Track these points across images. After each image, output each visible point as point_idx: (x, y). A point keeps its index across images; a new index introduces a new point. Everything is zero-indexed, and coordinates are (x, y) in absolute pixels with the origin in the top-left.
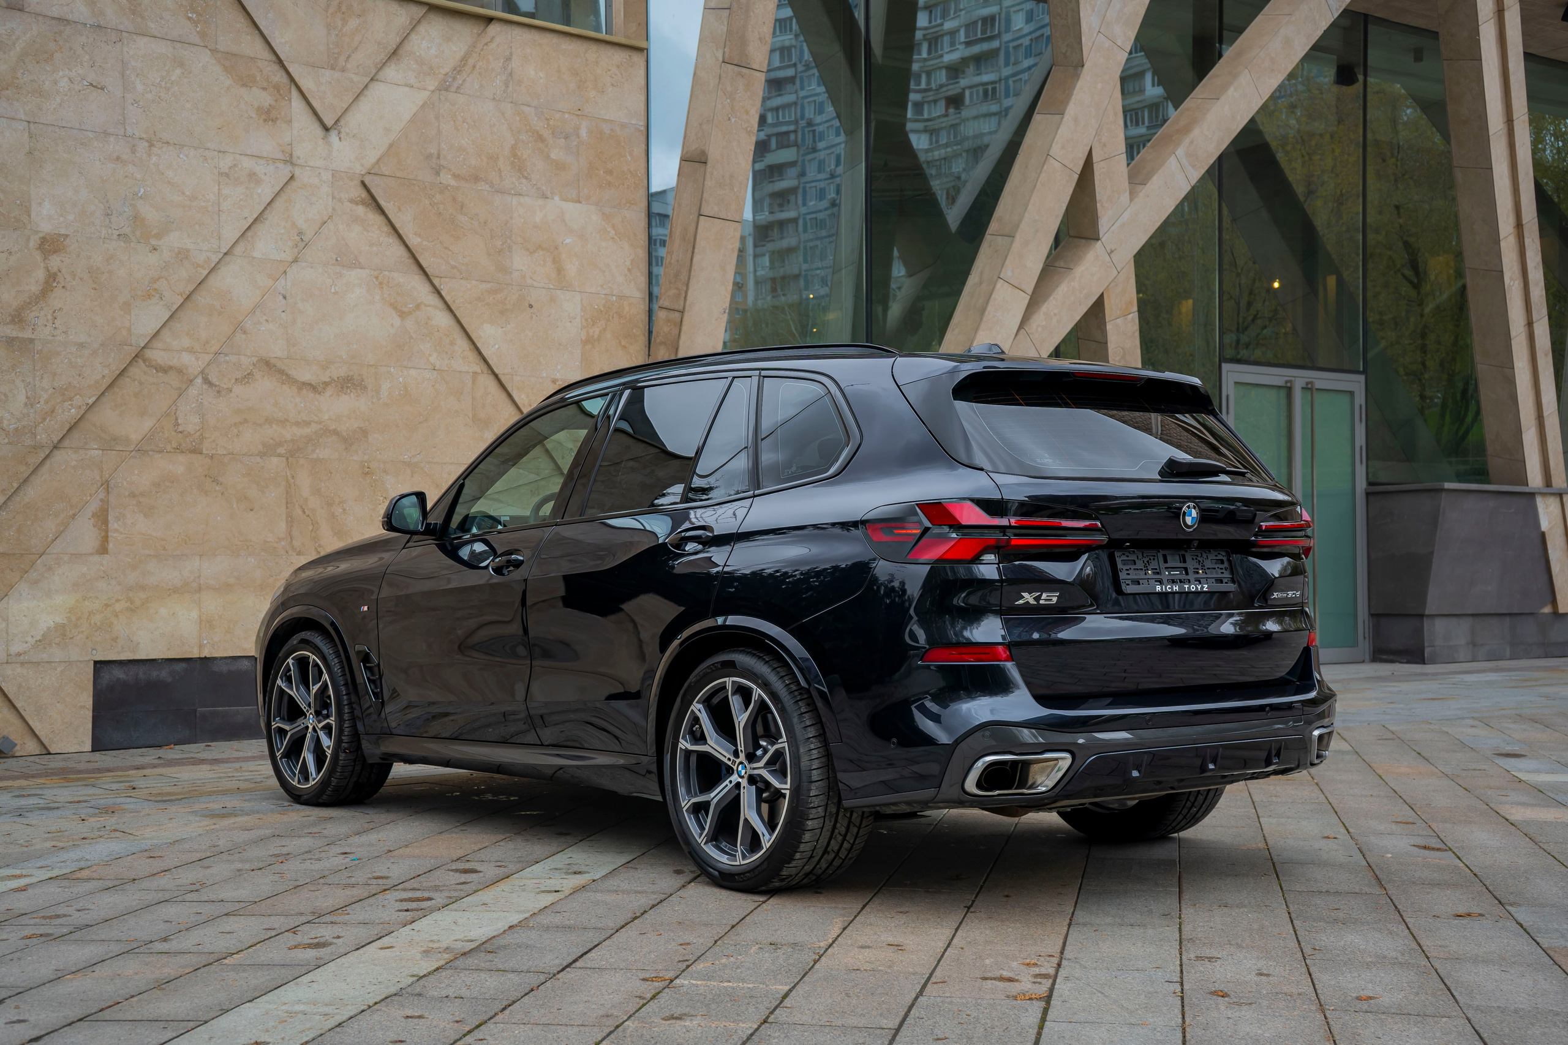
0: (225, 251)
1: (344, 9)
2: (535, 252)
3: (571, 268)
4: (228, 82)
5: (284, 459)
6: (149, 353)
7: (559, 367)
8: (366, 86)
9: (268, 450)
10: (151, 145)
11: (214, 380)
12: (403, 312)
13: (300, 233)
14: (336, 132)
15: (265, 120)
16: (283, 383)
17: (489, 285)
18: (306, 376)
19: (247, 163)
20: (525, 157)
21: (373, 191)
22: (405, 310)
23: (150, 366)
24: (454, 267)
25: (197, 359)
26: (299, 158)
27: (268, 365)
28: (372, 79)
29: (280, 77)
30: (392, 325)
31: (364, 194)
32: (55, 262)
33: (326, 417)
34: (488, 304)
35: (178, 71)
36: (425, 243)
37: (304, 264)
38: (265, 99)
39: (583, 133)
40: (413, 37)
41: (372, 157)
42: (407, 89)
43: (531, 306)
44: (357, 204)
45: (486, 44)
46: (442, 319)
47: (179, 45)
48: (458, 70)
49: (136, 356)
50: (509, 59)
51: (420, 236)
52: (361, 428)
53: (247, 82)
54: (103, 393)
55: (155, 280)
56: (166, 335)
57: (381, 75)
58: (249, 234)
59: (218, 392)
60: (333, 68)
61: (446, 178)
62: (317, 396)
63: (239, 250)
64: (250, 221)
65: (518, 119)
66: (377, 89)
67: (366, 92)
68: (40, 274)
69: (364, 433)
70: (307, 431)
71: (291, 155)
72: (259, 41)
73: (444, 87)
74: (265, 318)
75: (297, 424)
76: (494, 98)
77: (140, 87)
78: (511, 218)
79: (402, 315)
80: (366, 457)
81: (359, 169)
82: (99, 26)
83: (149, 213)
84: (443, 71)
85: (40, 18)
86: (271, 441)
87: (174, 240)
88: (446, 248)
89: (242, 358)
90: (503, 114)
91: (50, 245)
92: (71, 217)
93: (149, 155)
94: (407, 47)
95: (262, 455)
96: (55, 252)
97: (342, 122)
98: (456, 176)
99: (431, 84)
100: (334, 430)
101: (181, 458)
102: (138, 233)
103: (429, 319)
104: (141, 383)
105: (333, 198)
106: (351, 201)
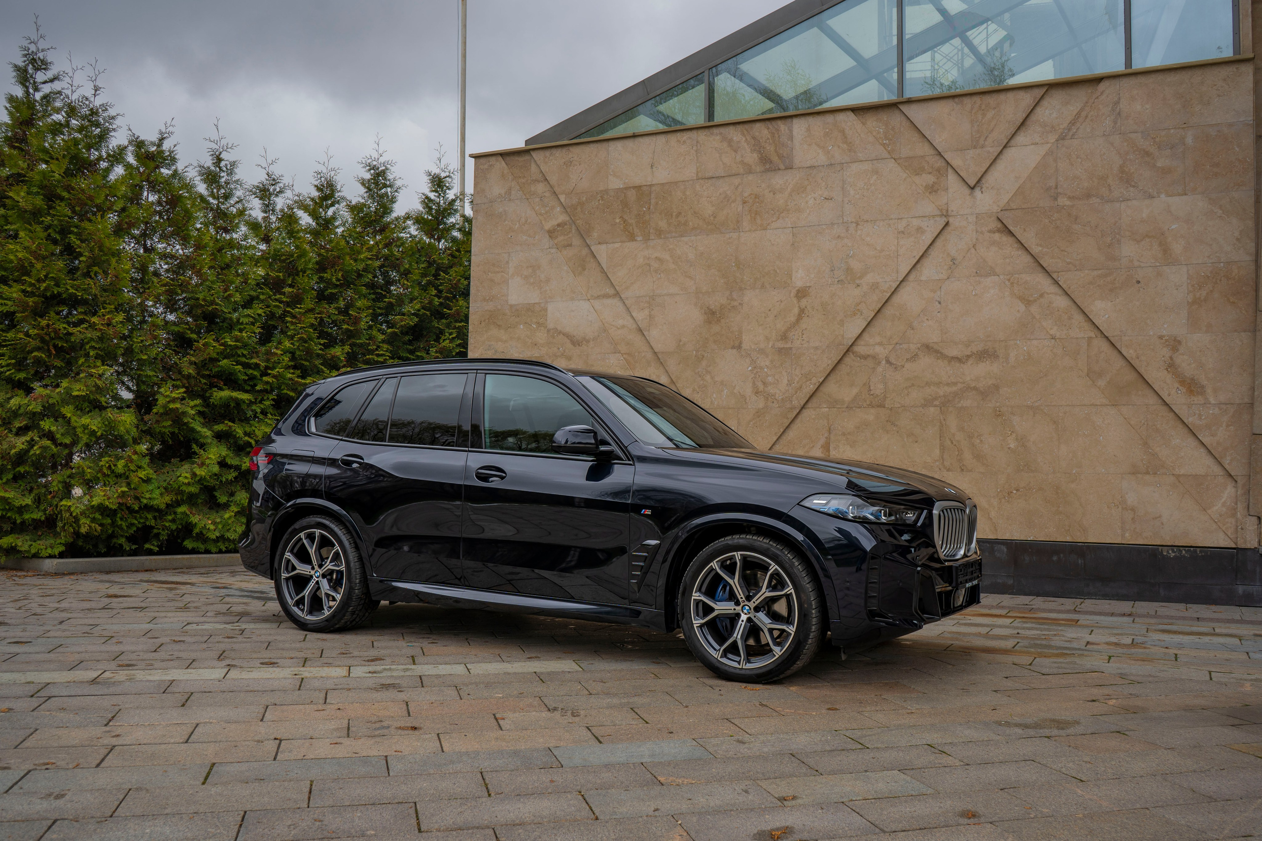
0: (901, 279)
1: (983, 107)
2: (1142, 240)
3: (1177, 248)
4: (905, 175)
5: (939, 408)
6: (856, 349)
7: (1166, 326)
8: (1001, 152)
9: (928, 403)
10: (858, 224)
11: (893, 361)
12: (1031, 301)
13: (953, 260)
14: (979, 188)
15: (930, 193)
16: (938, 359)
17: (1100, 272)
18: (954, 352)
19: (916, 222)
20: (1132, 171)
21: (1004, 222)
22: (1031, 299)
23: (856, 356)
24: (1069, 263)
25: (885, 349)
26: (952, 211)
27: (928, 348)
28: (1005, 147)
29: (940, 163)
30: (1018, 311)
31: (999, 225)
32: (804, 303)
33: (968, 379)
34: (1099, 286)
35: (875, 177)
36: (1045, 250)
37: (953, 279)
38: (930, 179)
39: (1189, 140)
40: (1039, 110)
41: (1005, 198)
42: (1033, 146)
43: (1138, 282)
44: (994, 233)
45: (1097, 98)
46: (1061, 302)
47: (875, 162)
48: (1073, 123)
49: (848, 350)
50: (1117, 103)
51: (1041, 246)
52: (994, 385)
53: (918, 172)
54: (829, 375)
55: (858, 304)
56: (866, 336)
57: (1013, 142)
58: (918, 266)
59: (896, 368)
60: (975, 147)
61: (1063, 201)
62: (962, 365)
63: (912, 277)
64: (918, 258)
65: (1126, 144)
66: (1010, 153)
67: (1001, 157)
68: (796, 311)
69: (997, 387)
70: (954, 389)
71: (947, 211)
72: (926, 144)
73: (1062, 138)
74: (926, 318)
75: (948, 384)
76: (1104, 135)
77: (852, 192)
78: (1120, 219)
79: (1028, 303)
80: (998, 404)
81: (995, 209)
82: (831, 165)
83: (856, 265)
84: (1062, 127)
85: (801, 170)
86: (930, 397)
87: (870, 278)
88: (1062, 251)
89: (911, 345)
90: (1112, 144)
91: (802, 293)
92: (812, 276)
93: (856, 231)
94: (1033, 118)
95: (924, 406)
96: (804, 297)
97: (984, 181)
98: (1070, 198)
99: (1052, 138)
100: (974, 387)
101: (873, 411)
102: (849, 278)
103: (1050, 303)
104: (851, 367)
105: (977, 232)
106: (990, 231)
